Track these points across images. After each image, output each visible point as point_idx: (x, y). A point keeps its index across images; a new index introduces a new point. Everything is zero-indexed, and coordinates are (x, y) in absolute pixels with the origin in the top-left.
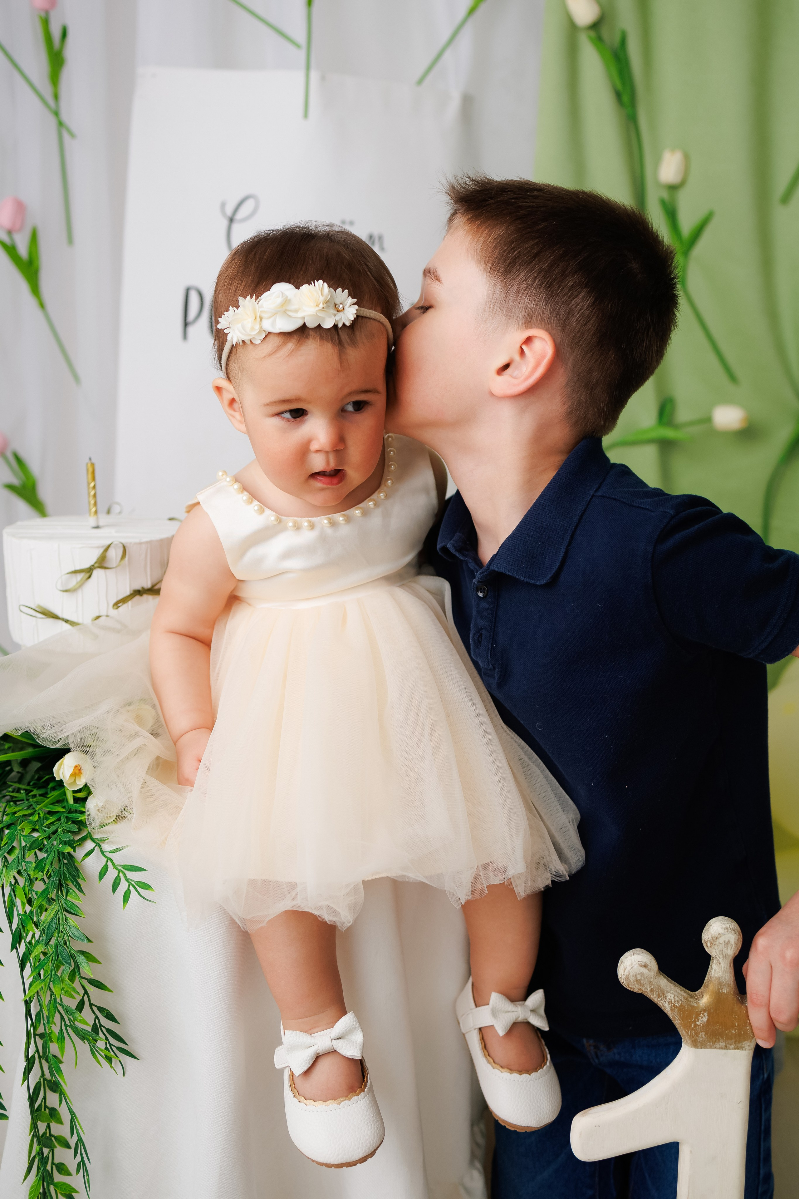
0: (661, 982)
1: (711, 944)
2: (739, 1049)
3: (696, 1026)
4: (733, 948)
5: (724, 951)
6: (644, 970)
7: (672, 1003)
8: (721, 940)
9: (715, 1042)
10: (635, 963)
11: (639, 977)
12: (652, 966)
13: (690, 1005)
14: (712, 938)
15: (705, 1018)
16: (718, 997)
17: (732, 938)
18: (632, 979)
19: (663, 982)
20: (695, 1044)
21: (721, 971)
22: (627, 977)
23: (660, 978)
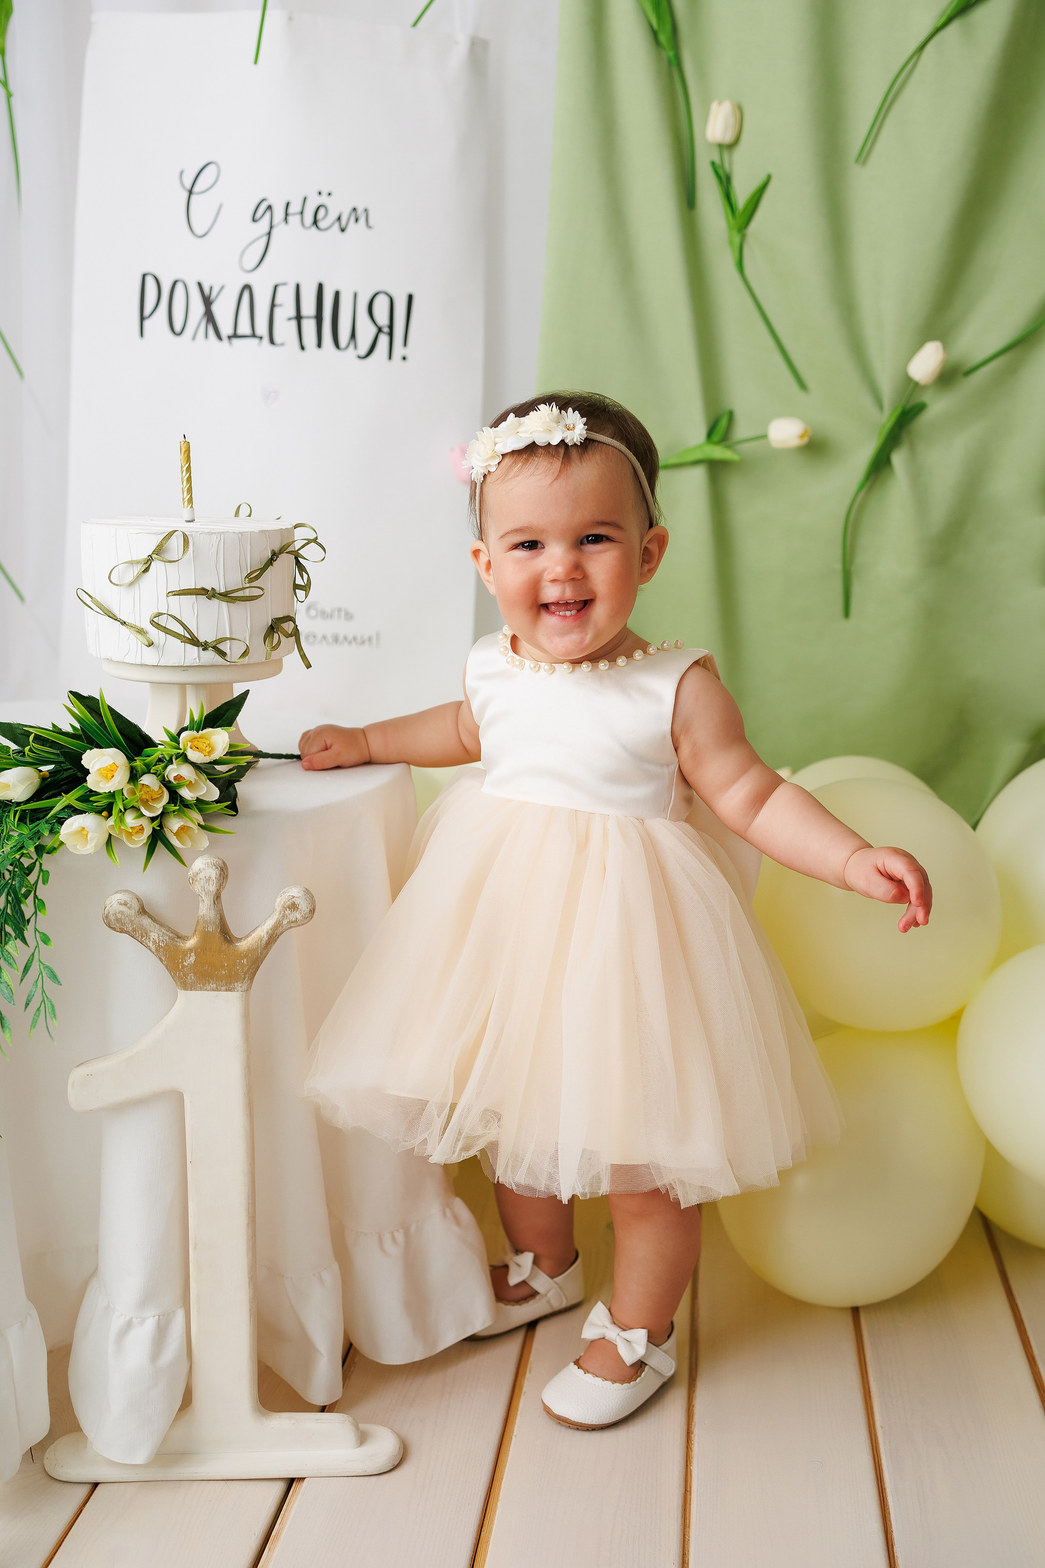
0: (144, 921)
1: (193, 880)
2: (231, 991)
3: (183, 966)
4: (215, 884)
5: (205, 888)
6: (123, 908)
7: (156, 943)
8: (202, 876)
9: (205, 984)
10: (114, 902)
11: (119, 916)
12: (133, 905)
13: (176, 945)
14: (193, 874)
15: (193, 959)
16: (205, 937)
17: (213, 873)
18: (112, 918)
19: (146, 921)
20: (185, 986)
21: (205, 909)
22: (107, 917)
23: (143, 917)
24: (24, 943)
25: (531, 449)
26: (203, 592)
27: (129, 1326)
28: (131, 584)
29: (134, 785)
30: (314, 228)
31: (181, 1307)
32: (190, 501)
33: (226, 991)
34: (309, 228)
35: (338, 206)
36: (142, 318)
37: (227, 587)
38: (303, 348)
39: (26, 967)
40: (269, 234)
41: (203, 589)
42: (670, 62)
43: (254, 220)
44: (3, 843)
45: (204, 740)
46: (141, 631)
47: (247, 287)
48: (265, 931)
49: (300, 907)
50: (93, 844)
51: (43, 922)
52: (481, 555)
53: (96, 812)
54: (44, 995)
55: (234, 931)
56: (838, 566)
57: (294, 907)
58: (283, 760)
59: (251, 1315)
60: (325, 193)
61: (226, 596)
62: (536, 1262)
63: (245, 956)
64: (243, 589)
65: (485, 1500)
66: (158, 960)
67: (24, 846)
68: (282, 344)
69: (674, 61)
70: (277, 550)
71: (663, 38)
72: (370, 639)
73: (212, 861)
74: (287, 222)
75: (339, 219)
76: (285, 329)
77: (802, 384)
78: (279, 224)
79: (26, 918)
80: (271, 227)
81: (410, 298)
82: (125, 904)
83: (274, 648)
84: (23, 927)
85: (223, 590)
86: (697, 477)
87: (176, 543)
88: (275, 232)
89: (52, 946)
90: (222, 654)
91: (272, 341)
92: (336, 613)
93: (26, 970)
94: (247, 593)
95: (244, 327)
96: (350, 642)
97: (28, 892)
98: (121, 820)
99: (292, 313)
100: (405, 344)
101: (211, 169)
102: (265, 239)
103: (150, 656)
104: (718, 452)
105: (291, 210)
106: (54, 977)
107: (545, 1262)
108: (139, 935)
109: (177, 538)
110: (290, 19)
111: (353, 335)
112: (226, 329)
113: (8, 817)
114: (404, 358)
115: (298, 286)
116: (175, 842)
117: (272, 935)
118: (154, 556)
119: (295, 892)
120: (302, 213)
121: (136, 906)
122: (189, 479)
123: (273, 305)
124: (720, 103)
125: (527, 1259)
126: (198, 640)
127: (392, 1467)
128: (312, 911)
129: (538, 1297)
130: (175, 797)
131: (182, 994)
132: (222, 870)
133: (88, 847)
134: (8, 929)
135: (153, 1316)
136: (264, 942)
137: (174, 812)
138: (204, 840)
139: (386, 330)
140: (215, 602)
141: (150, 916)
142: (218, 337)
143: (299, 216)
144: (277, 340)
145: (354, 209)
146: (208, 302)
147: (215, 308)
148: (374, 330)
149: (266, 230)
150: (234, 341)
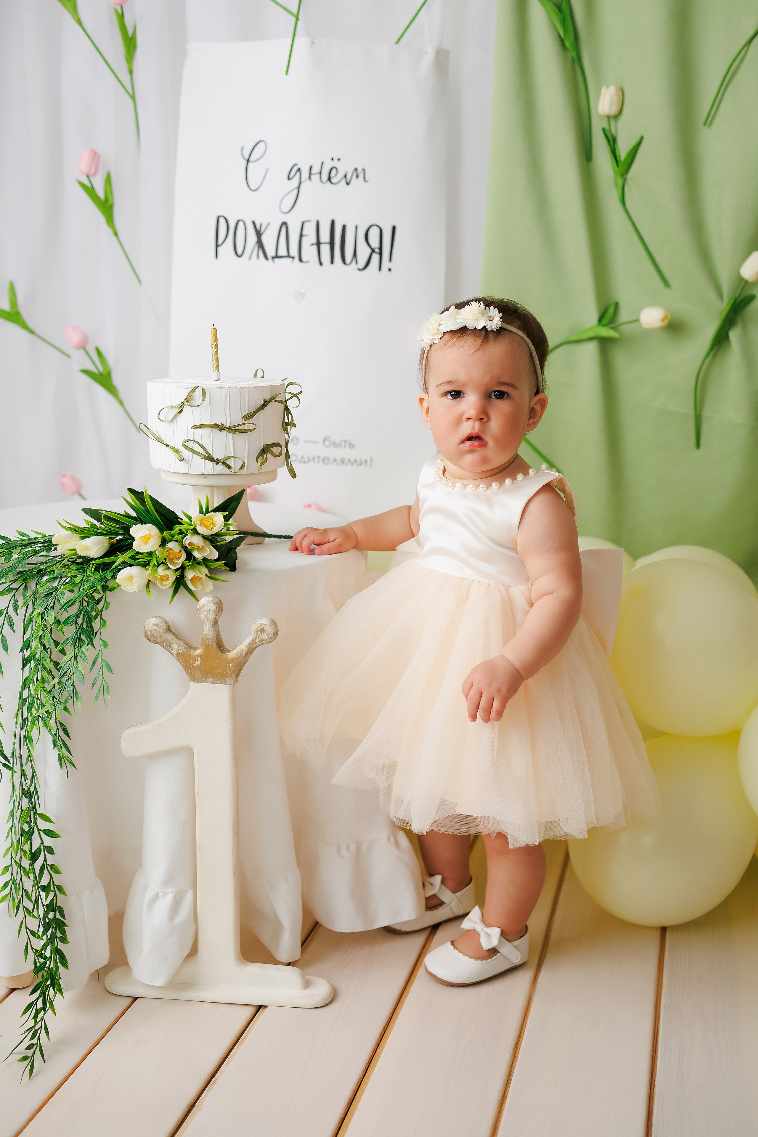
1: (199, 611)
2: (223, 684)
3: (193, 666)
4: (213, 614)
5: (208, 616)
6: (156, 628)
7: (176, 651)
8: (205, 608)
9: (207, 678)
10: (151, 623)
11: (153, 632)
12: (162, 626)
13: (189, 653)
14: (200, 607)
15: (199, 662)
16: (207, 647)
17: (212, 607)
18: (149, 633)
19: (170, 637)
20: (194, 679)
21: (207, 630)
22: (146, 633)
23: (168, 634)
24: (92, 646)
25: (463, 330)
26: (216, 426)
27: (156, 897)
28: (172, 420)
29: (163, 548)
30: (329, 183)
31: (191, 888)
32: (217, 366)
33: (220, 684)
34: (325, 183)
35: (345, 167)
36: (217, 246)
37: (232, 423)
38: (321, 264)
39: (94, 662)
40: (299, 188)
41: (216, 424)
42: (573, 60)
43: (289, 179)
44: (83, 584)
45: (209, 520)
46: (177, 451)
47: (285, 224)
48: (245, 646)
49: (267, 631)
50: (137, 586)
51: (104, 634)
52: (425, 402)
53: (141, 566)
54: (103, 679)
55: (226, 644)
56: (692, 412)
57: (263, 631)
58: (283, 539)
59: (235, 897)
60: (336, 159)
61: (232, 429)
62: (443, 882)
63: (232, 662)
64: (243, 424)
65: (383, 1029)
66: (177, 661)
67: (95, 586)
68: (307, 262)
69: (576, 59)
70: (267, 399)
71: (567, 44)
72: (366, 461)
73: (212, 600)
74: (310, 180)
75: (345, 176)
77: (666, 283)
78: (305, 181)
79: (95, 632)
80: (300, 183)
81: (394, 228)
82: (157, 625)
83: (263, 463)
84: (92, 637)
85: (229, 425)
86: (591, 349)
87: (198, 393)
88: (302, 186)
89: (108, 649)
90: (229, 467)
91: (301, 260)
92: (343, 444)
93: (94, 663)
94: (246, 427)
95: (282, 251)
96: (352, 464)
97: (97, 615)
98: (156, 571)
99: (314, 241)
100: (390, 260)
101: (261, 146)
102: (296, 191)
103: (183, 467)
104: (606, 332)
105: (313, 171)
106: (109, 668)
107: (450, 883)
108: (166, 645)
109: (199, 391)
110: (313, 43)
111: (355, 255)
112: (271, 252)
113: (88, 568)
114: (390, 270)
115: (318, 222)
116: (191, 586)
117: (249, 649)
118: (185, 403)
119: (264, 621)
120: (320, 173)
121: (164, 626)
122: (217, 352)
123: (301, 235)
124: (607, 87)
125: (438, 879)
126: (213, 457)
127: (325, 1004)
128: (276, 634)
129: (444, 906)
130: (189, 556)
131: (192, 684)
132: (218, 605)
133: (134, 587)
134: (83, 637)
135: (172, 892)
136: (244, 653)
137: (189, 566)
138: (210, 585)
139: (377, 251)
140: (224, 433)
141: (173, 634)
142: (266, 257)
143: (318, 176)
144: (304, 258)
145: (356, 169)
146: (259, 234)
147: (264, 238)
148: (369, 251)
149: (297, 185)
150: (276, 260)
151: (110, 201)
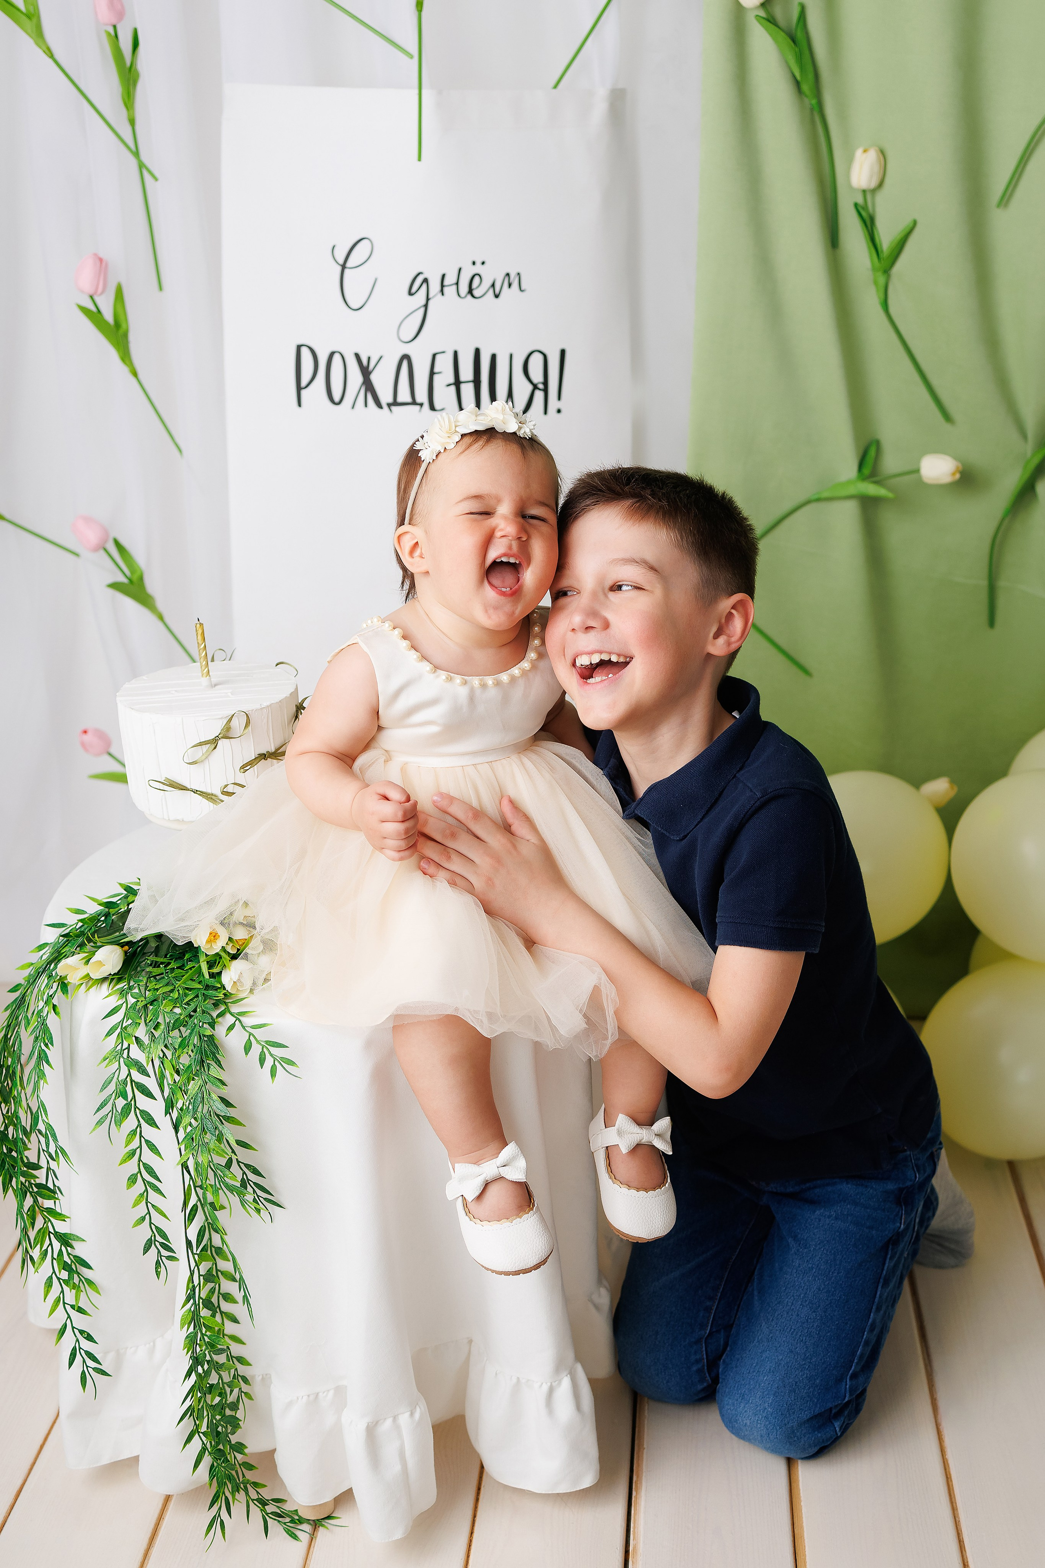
30: (469, 296)
34: (466, 296)
35: (492, 273)
36: (299, 389)
40: (426, 306)
42: (812, 109)
43: (410, 294)
47: (406, 357)
60: (478, 263)
69: (816, 108)
71: (805, 87)
75: (493, 285)
76: (444, 395)
77: (948, 417)
78: (435, 296)
80: (428, 299)
81: (563, 353)
88: (431, 303)
91: (432, 408)
95: (404, 395)
99: (452, 380)
100: (559, 398)
101: (364, 245)
102: (422, 311)
104: (869, 488)
105: (446, 283)
111: (510, 393)
112: (386, 396)
114: (559, 411)
115: (456, 353)
120: (457, 284)
123: (432, 373)
139: (541, 386)
142: (379, 405)
143: (455, 287)
144: (437, 406)
145: (508, 275)
146: (366, 372)
147: (374, 377)
148: (530, 387)
149: (423, 302)
150: (394, 408)
151: (124, 326)
